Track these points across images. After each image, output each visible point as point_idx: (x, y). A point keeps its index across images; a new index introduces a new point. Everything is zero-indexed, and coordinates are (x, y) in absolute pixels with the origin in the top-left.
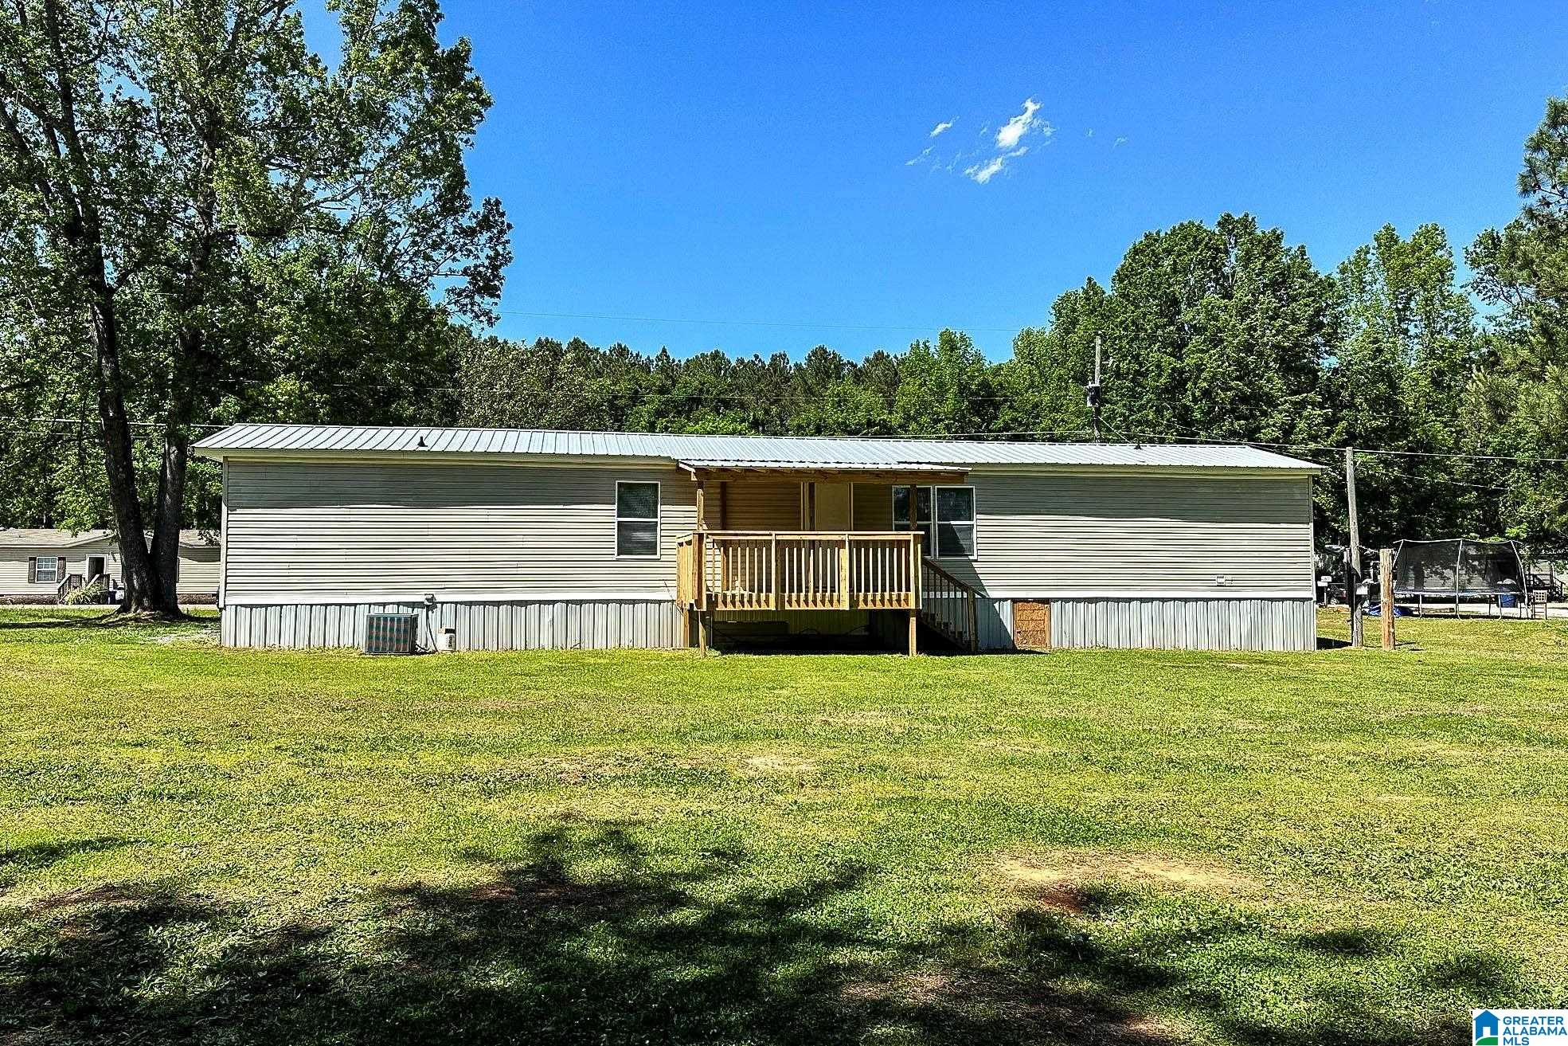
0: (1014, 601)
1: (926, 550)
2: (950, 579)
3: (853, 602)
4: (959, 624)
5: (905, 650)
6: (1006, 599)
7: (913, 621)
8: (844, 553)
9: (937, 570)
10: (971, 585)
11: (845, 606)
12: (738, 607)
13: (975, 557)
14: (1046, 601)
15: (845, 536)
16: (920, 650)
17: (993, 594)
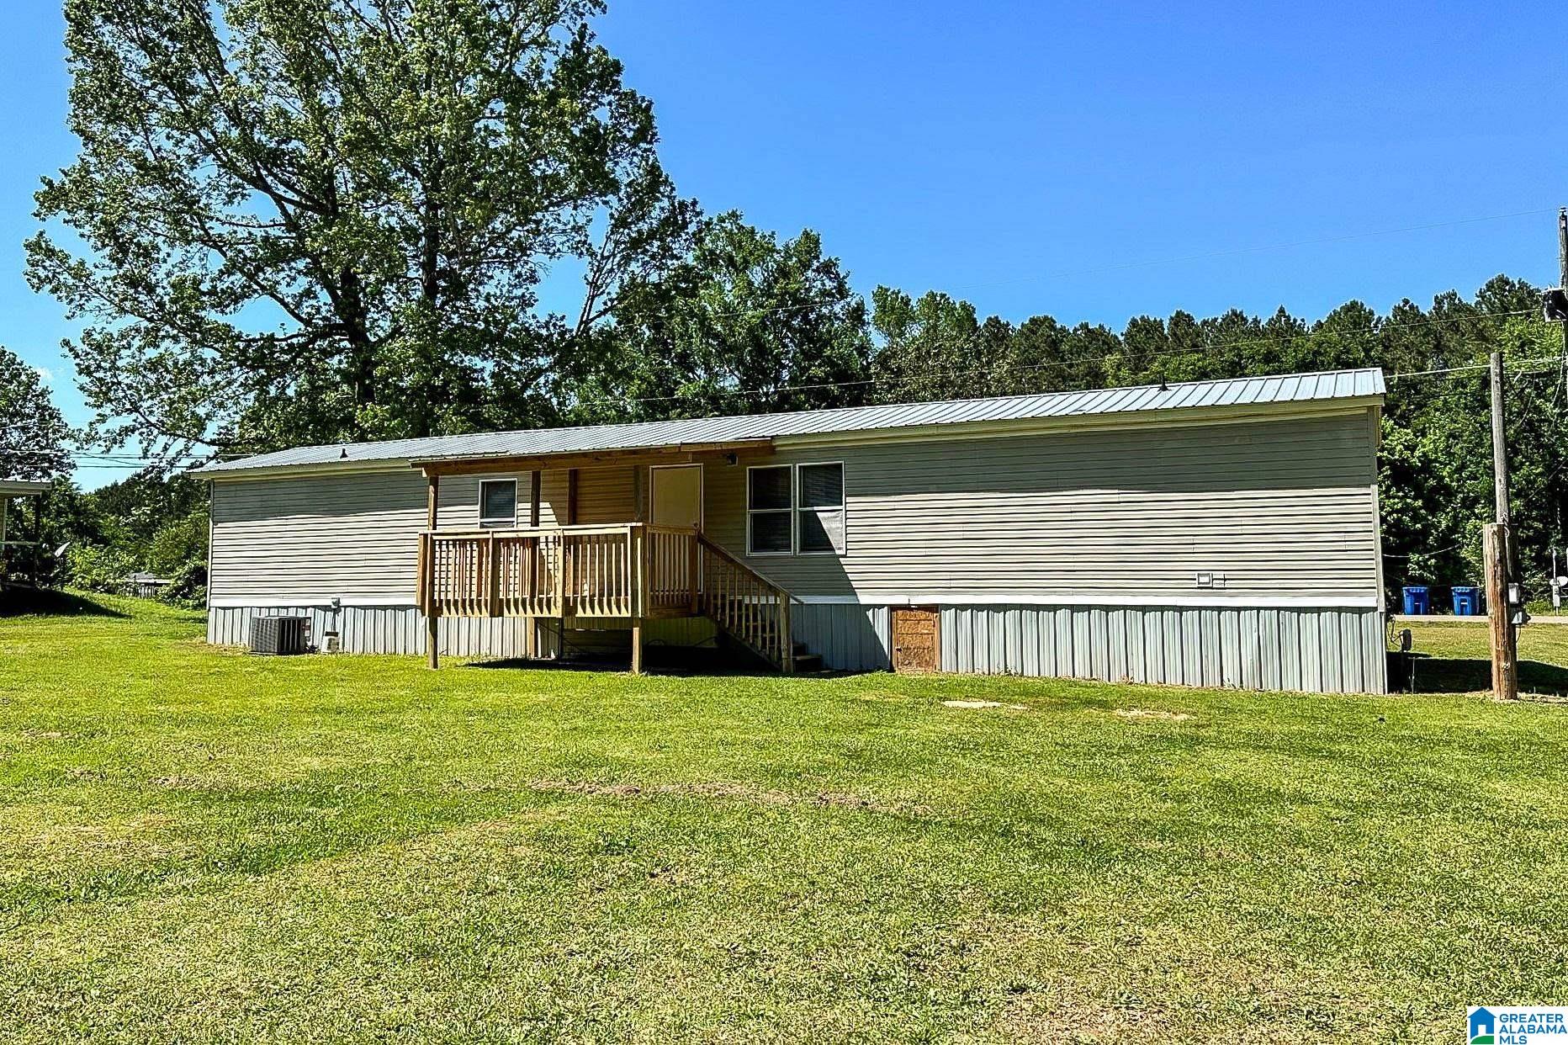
0: (893, 608)
3: (570, 609)
5: (627, 667)
6: (881, 606)
7: (636, 631)
8: (560, 552)
11: (559, 613)
13: (842, 552)
14: (934, 608)
16: (642, 669)
17: (864, 599)
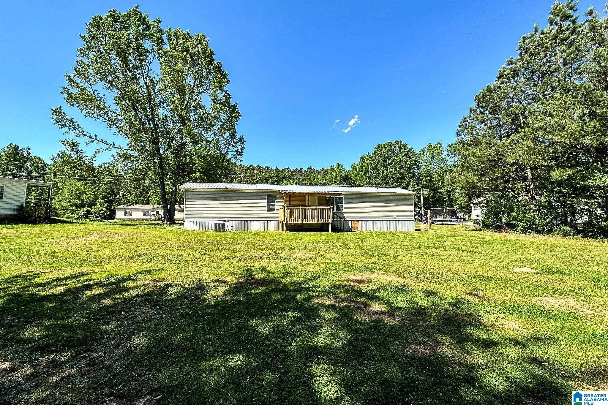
0: (352, 221)
1: (333, 210)
2: (338, 216)
3: (318, 221)
4: (340, 226)
5: (328, 231)
6: (350, 221)
7: (330, 225)
8: (316, 211)
9: (335, 214)
10: (343, 218)
11: (316, 222)
12: (293, 222)
13: (343, 211)
14: (358, 221)
15: (316, 207)
16: (331, 232)
17: (347, 219)
